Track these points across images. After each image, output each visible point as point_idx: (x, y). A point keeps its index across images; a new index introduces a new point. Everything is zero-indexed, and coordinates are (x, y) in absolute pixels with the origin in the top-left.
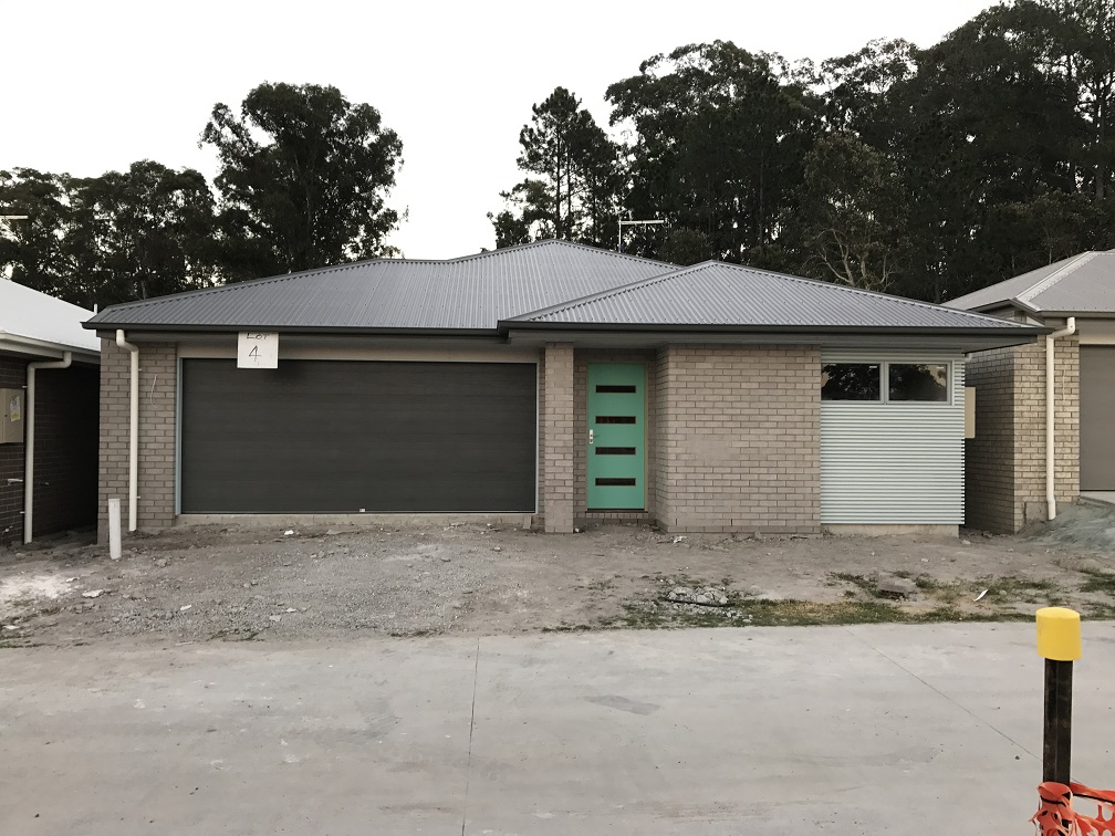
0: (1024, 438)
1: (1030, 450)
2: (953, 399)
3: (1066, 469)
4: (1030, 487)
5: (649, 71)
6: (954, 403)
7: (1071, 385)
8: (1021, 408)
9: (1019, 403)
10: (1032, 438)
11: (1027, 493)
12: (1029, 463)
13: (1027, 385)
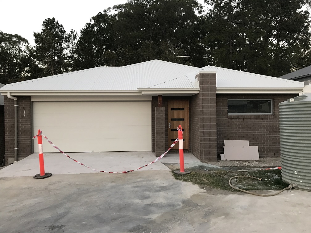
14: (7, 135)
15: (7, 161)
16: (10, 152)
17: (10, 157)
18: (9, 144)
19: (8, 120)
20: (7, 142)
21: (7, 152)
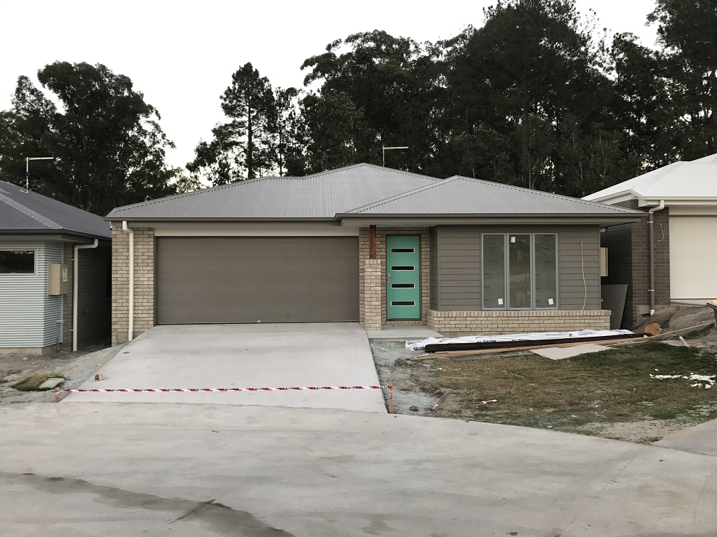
0: (118, 293)
1: (121, 301)
2: (37, 272)
3: (145, 312)
4: (122, 323)
5: (333, 50)
6: (37, 274)
7: (148, 261)
8: (116, 276)
9: (115, 272)
10: (123, 294)
11: (120, 327)
12: (121, 308)
13: (120, 261)
14: (635, 270)
15: (635, 311)
16: (640, 297)
17: (640, 304)
18: (638, 283)
19: (637, 246)
20: (635, 280)
21: (636, 297)
